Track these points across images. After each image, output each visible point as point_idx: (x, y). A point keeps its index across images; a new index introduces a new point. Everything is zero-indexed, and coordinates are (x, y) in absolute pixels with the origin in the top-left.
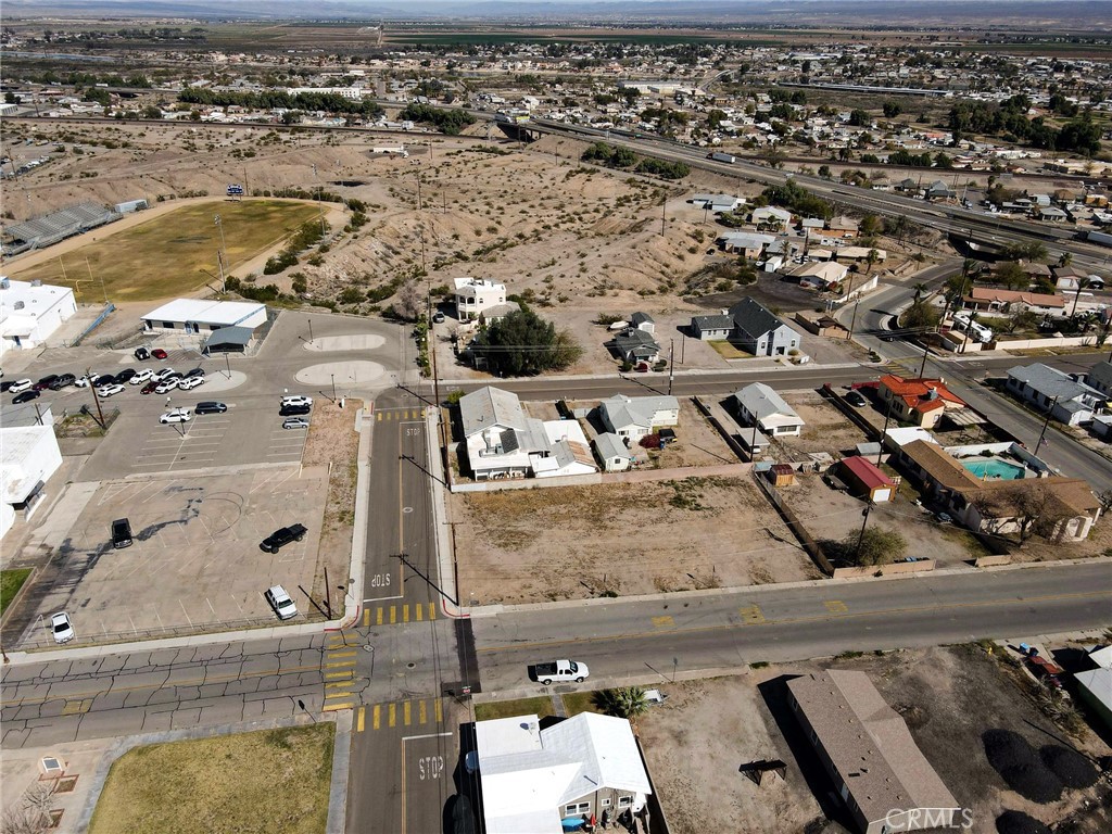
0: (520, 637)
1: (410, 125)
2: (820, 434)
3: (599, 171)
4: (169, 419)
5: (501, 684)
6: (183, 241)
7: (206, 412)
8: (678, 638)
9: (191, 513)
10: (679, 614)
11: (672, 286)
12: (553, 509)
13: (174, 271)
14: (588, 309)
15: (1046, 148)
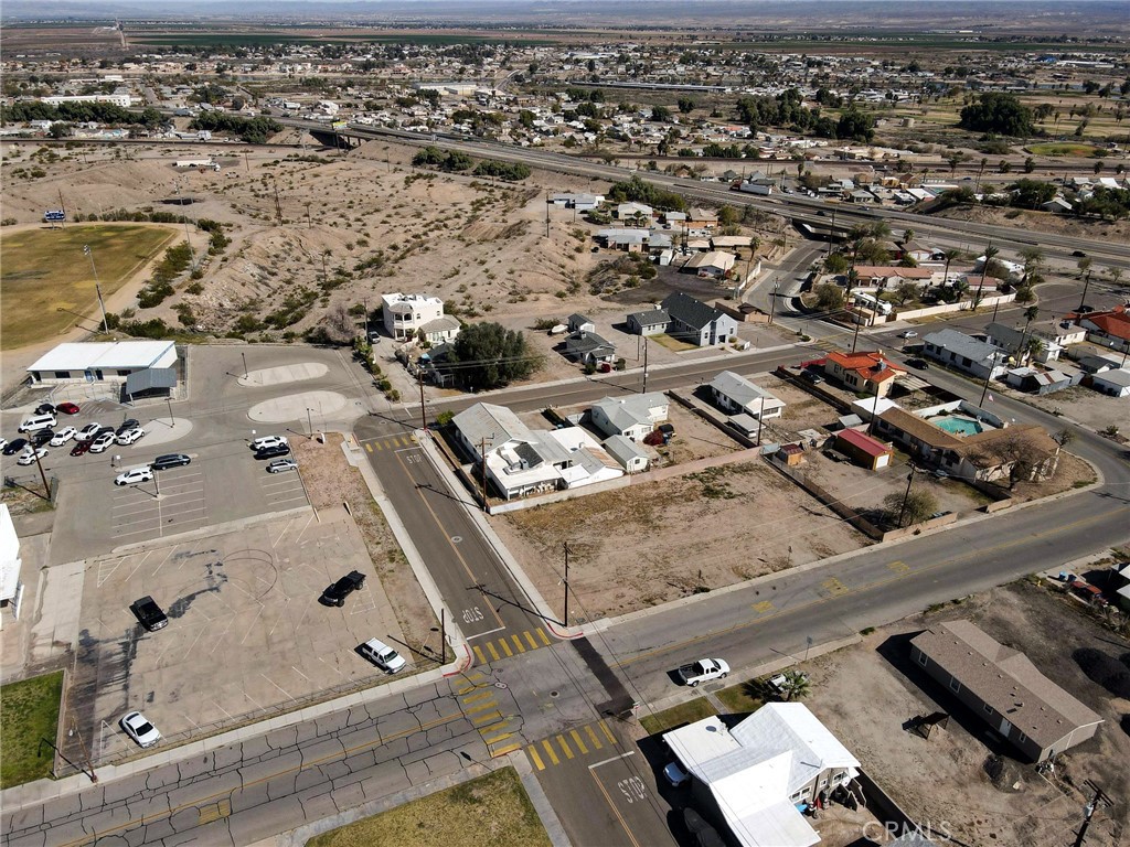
0: (644, 645)
1: (208, 135)
2: (797, 413)
3: (436, 176)
4: (128, 480)
5: (652, 695)
6: (17, 278)
7: (168, 466)
8: (785, 619)
9: (218, 579)
10: (773, 598)
11: (577, 286)
12: (599, 516)
13: (24, 313)
14: (518, 315)
15: (828, 137)
